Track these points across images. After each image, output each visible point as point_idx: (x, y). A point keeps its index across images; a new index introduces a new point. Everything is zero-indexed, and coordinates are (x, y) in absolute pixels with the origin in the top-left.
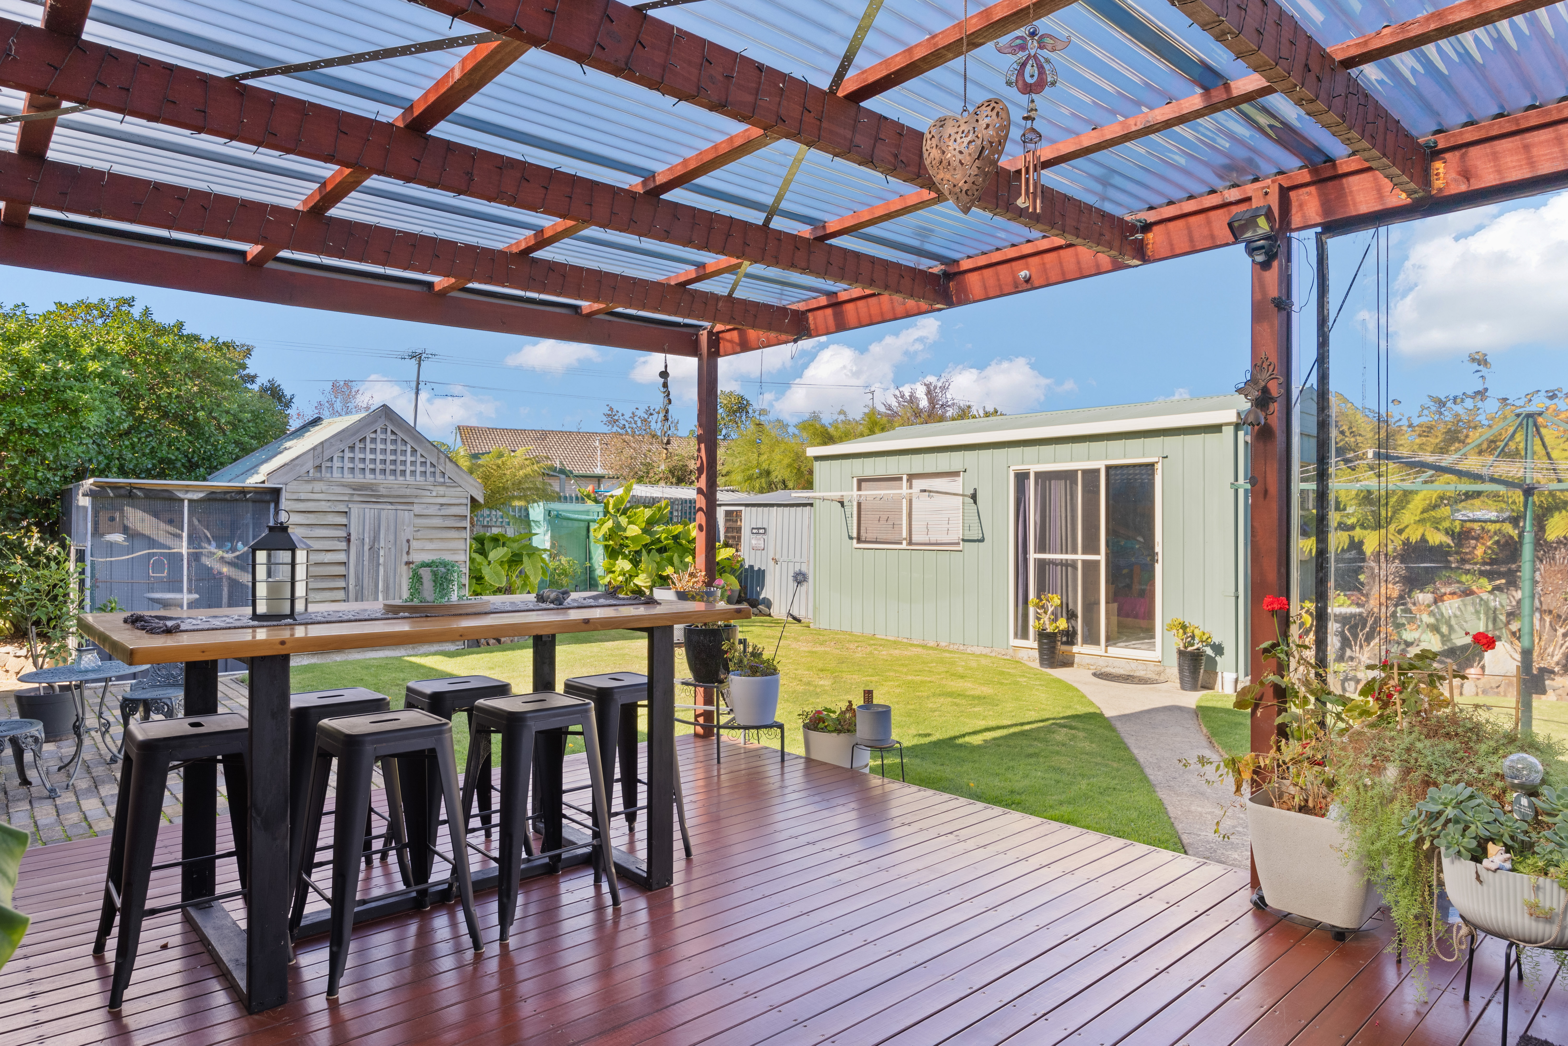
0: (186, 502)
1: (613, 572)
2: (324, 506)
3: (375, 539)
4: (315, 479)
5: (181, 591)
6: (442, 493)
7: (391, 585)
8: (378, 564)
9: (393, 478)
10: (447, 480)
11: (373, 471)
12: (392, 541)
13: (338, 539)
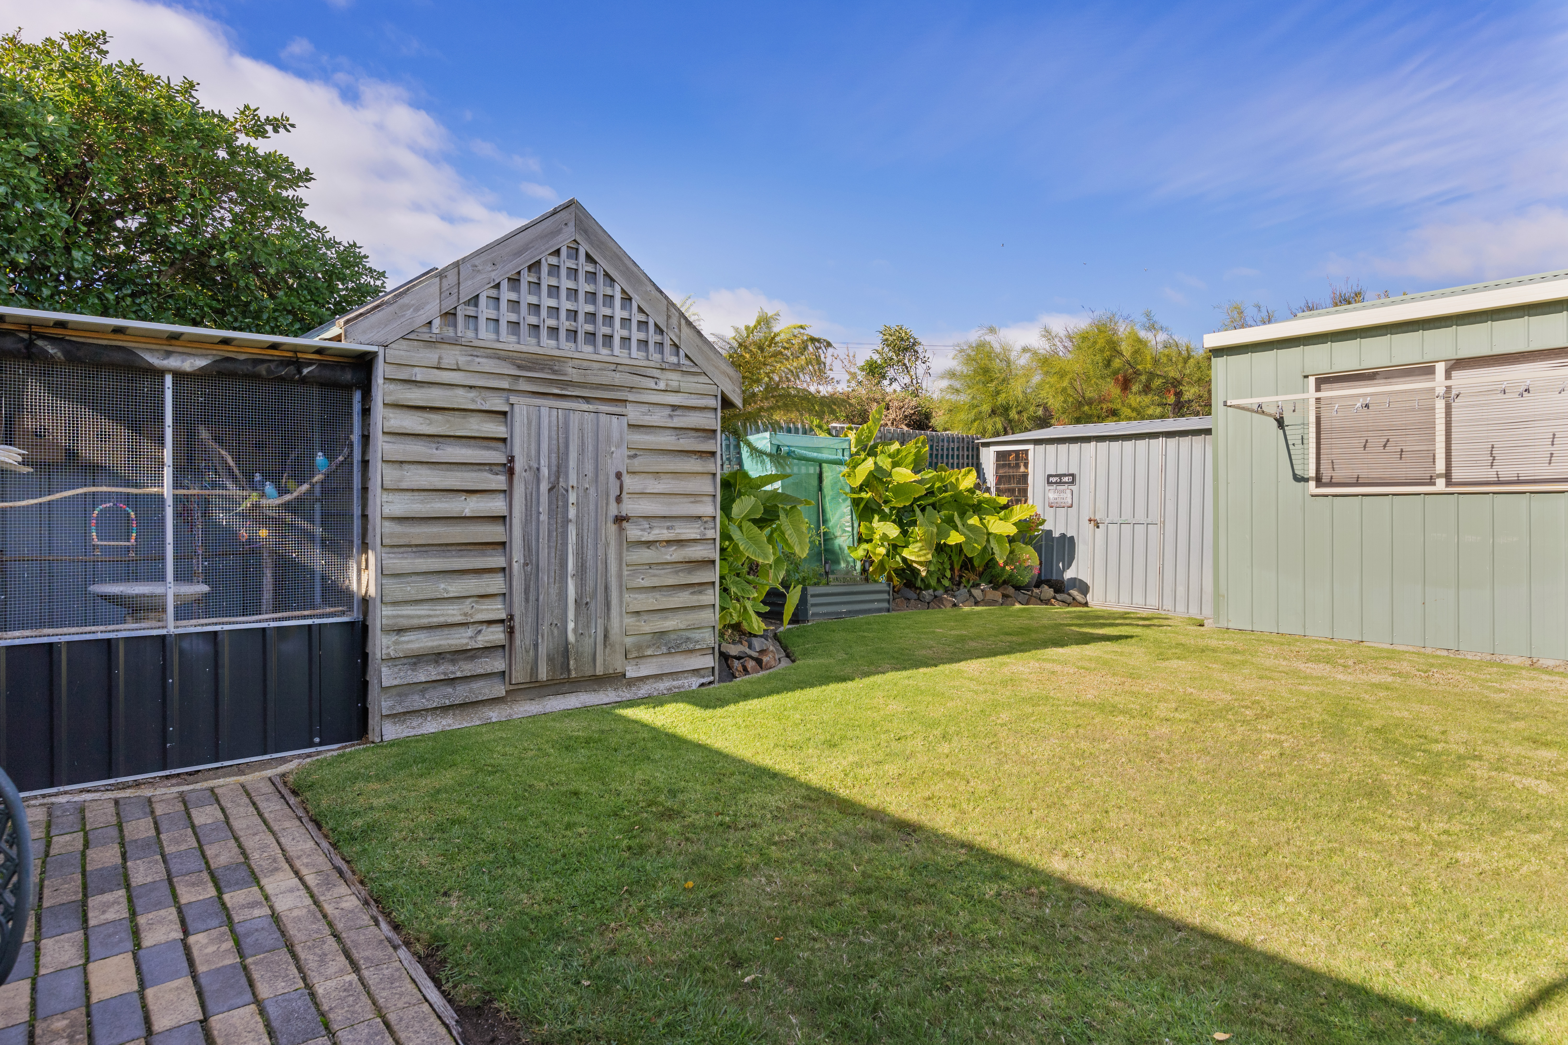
0: (169, 380)
1: (869, 541)
2: (461, 398)
3: (559, 470)
4: (442, 341)
5: (161, 577)
6: (674, 385)
7: (590, 563)
8: (567, 521)
9: (589, 348)
10: (683, 361)
11: (554, 331)
12: (590, 475)
13: (490, 467)
